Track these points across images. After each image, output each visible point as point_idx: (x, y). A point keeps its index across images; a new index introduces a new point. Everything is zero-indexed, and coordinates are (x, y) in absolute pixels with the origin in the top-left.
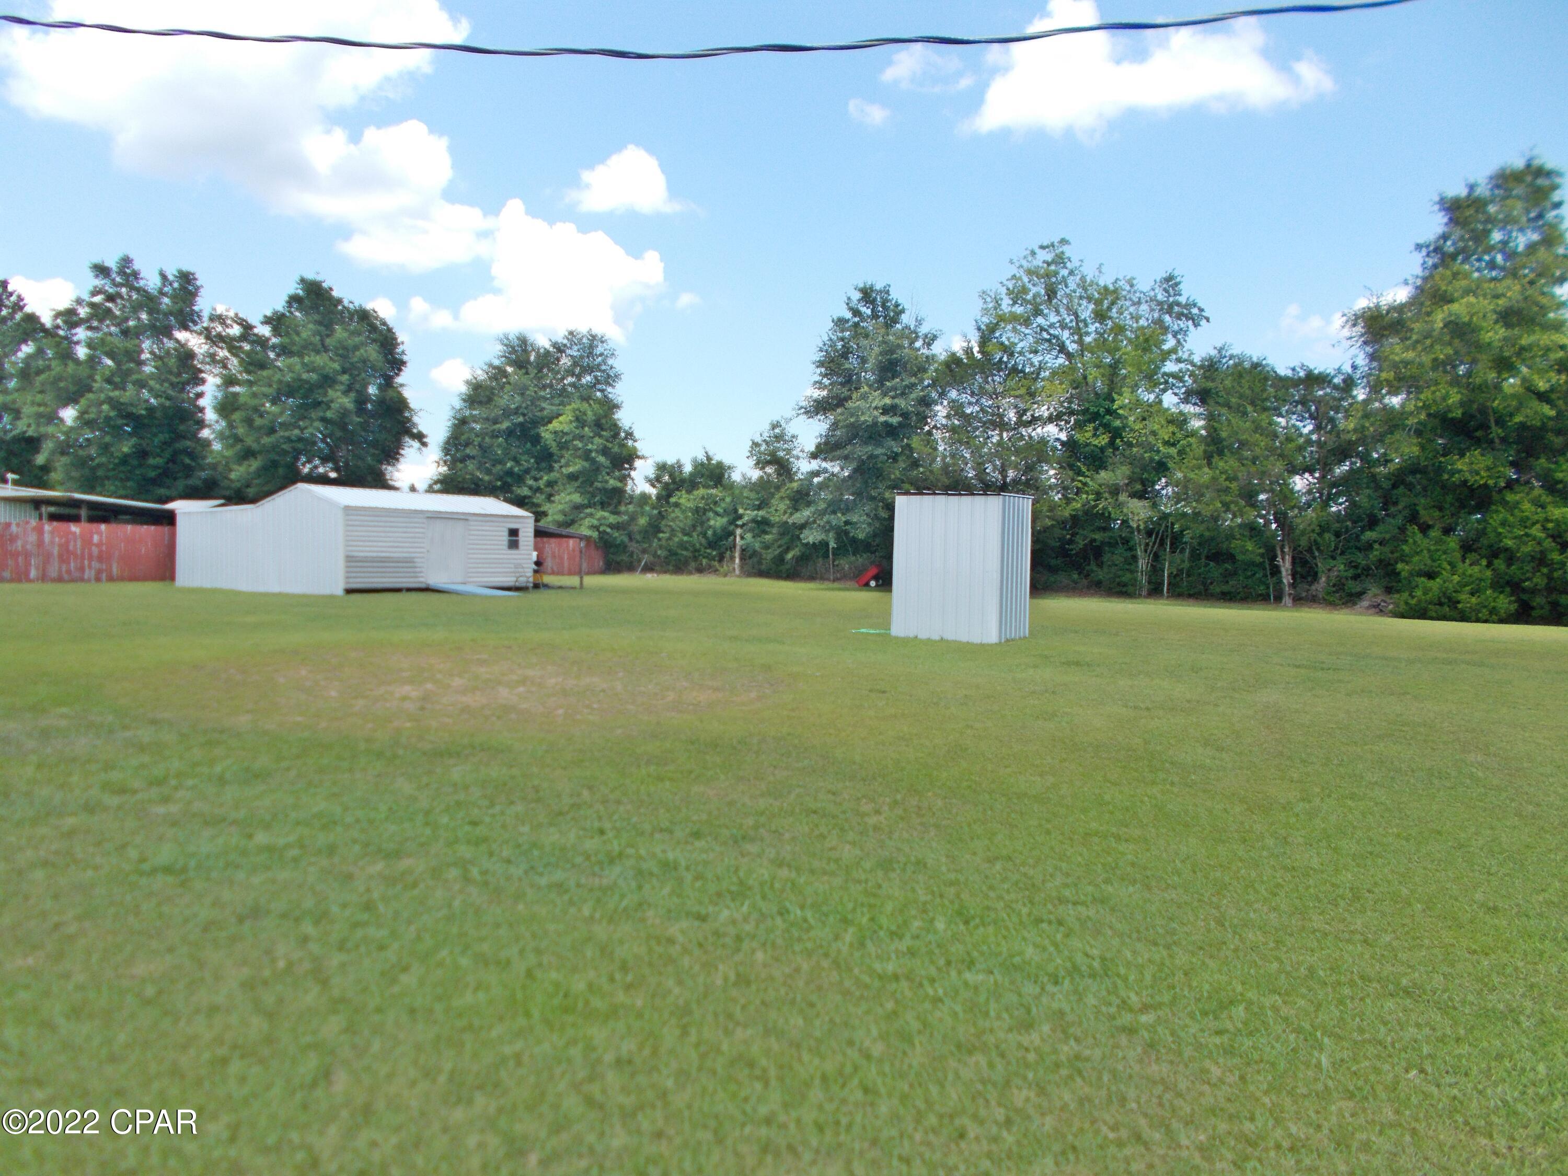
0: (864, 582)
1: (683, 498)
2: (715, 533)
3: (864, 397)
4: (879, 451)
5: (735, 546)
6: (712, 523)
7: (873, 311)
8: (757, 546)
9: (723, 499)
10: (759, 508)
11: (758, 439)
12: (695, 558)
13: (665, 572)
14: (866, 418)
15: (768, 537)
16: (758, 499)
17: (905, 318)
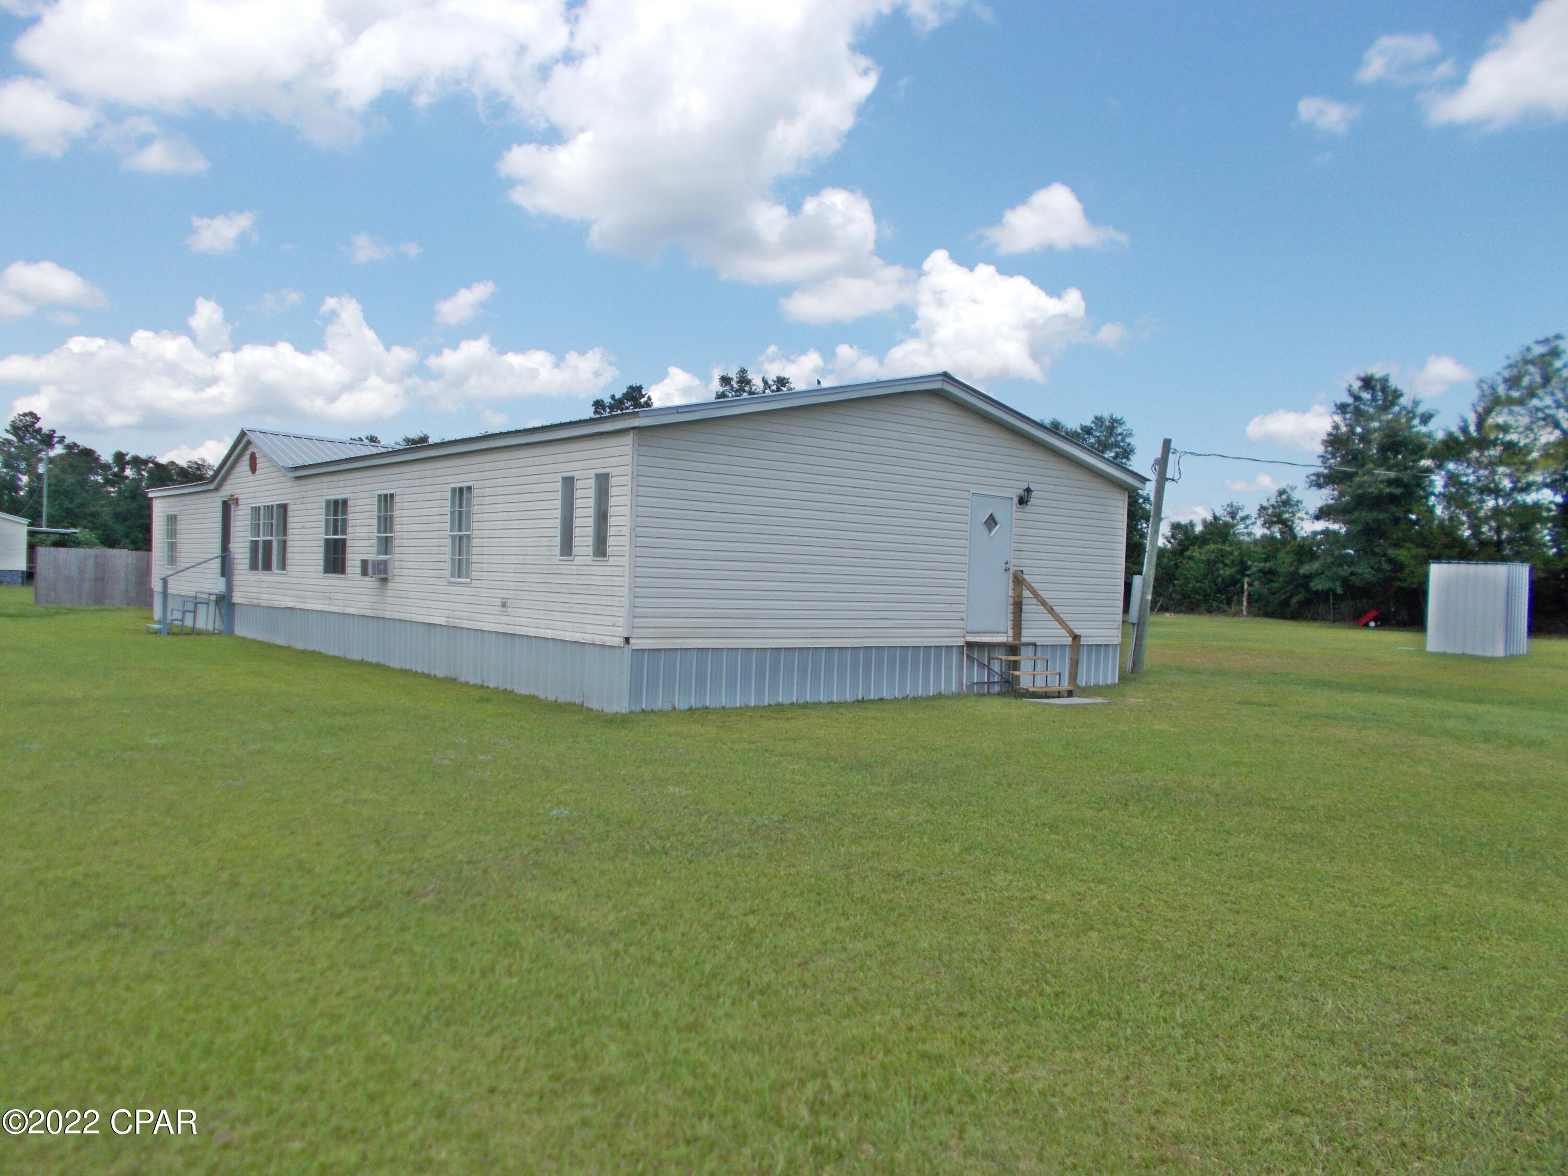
0: (1364, 622)
1: (1195, 552)
2: (1223, 581)
3: (1370, 473)
4: (1382, 516)
5: (1242, 592)
6: (1221, 572)
7: (1372, 396)
8: (1265, 592)
9: (1231, 553)
10: (1266, 560)
11: (1265, 504)
12: (1206, 601)
13: (1180, 612)
14: (1373, 490)
15: (1276, 585)
16: (1265, 553)
17: (1403, 401)
